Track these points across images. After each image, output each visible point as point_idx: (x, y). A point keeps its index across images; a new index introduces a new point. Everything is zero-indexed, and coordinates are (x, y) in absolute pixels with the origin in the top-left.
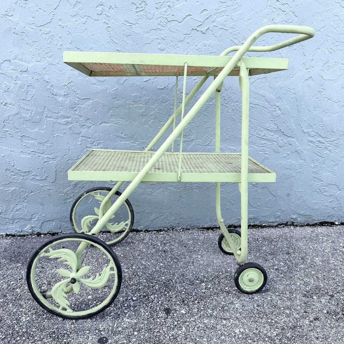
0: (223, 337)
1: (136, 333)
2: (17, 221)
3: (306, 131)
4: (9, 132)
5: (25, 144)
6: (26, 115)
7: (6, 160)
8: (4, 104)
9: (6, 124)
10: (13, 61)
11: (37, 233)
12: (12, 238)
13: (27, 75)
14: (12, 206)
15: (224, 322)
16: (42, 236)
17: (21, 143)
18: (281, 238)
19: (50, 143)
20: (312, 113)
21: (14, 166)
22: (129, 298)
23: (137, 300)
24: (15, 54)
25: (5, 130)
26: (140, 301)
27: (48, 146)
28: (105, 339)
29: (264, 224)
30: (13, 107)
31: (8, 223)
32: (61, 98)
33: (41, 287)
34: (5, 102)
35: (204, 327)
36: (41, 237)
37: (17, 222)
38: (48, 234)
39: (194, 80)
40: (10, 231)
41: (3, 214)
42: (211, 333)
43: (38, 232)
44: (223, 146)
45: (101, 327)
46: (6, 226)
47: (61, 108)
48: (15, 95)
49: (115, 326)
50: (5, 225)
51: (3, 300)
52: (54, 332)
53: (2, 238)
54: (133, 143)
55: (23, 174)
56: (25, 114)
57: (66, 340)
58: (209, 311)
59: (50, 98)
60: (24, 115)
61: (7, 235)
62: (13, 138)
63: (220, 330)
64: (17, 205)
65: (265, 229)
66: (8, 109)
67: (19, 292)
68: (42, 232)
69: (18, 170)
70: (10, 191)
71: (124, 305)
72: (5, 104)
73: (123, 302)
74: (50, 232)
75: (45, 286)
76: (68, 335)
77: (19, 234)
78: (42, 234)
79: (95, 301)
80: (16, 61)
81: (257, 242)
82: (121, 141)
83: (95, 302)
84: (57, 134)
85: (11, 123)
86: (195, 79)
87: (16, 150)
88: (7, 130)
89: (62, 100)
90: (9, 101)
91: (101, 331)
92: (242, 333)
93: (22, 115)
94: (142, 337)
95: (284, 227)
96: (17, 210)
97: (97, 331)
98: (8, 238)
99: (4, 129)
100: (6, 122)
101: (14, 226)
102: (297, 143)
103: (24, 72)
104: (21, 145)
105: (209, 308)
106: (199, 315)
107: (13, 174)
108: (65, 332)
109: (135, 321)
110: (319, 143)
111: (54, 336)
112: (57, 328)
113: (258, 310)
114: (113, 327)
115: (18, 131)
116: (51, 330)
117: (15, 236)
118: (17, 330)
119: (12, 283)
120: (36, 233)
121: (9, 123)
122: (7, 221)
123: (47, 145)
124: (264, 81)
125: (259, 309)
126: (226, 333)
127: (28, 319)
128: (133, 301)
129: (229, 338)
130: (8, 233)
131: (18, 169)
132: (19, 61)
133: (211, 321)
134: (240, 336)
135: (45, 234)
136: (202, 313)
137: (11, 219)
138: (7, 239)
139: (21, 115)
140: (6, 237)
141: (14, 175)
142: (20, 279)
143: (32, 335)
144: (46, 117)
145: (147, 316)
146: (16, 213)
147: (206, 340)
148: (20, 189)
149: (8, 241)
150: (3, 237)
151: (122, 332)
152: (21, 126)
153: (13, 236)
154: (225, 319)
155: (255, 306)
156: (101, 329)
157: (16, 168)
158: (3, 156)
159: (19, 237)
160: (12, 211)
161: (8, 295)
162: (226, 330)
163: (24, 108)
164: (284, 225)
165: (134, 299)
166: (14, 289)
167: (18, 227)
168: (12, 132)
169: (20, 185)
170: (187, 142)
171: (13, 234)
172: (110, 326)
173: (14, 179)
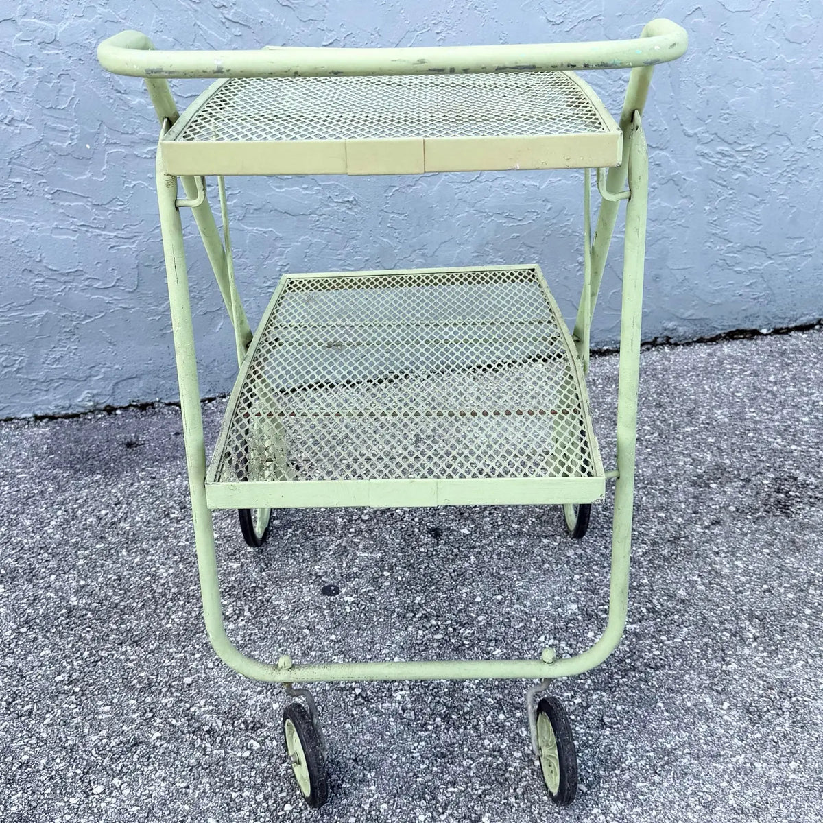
0: (547, 566)
1: (386, 574)
2: (56, 384)
3: (691, 132)
4: (24, 186)
5: (63, 211)
6: (60, 144)
7: (23, 248)
8: (6, 121)
9: (15, 167)
10: (20, 21)
11: (106, 407)
12: (50, 423)
13: (56, 52)
14: (43, 352)
15: (545, 541)
16: (118, 412)
17: (53, 209)
18: (644, 375)
19: (120, 203)
20: (703, 90)
21: (40, 261)
22: (355, 518)
23: (371, 519)
24: (24, 5)
25: (13, 180)
26: (378, 521)
27: (115, 211)
28: (333, 588)
29: (605, 348)
30: (29, 126)
31: (37, 391)
32: (138, 100)
33: (168, 514)
34: (10, 117)
35: (509, 553)
36: (116, 414)
37: (58, 386)
38: (132, 408)
39: (438, 33)
40: (43, 407)
41: (24, 371)
42: (524, 560)
43: (108, 406)
44: (508, 181)
45: (318, 570)
46: (33, 397)
47: (138, 121)
48: (31, 99)
49: (344, 565)
50: (30, 395)
51: (103, 545)
52: (233, 587)
53: (26, 426)
54: (305, 189)
55: (63, 279)
56: (58, 141)
57: (261, 597)
58: (514, 525)
59: (111, 101)
60: (56, 144)
61: (38, 418)
62: (33, 198)
63: (539, 555)
64: (54, 348)
65: (607, 358)
66: (18, 131)
67: (128, 528)
68: (116, 405)
69: (52, 270)
70: (37, 319)
71: (349, 529)
72: (10, 122)
73: (346, 525)
74: (135, 403)
75: (177, 512)
76: (261, 588)
77: (63, 413)
78: (116, 409)
79: (290, 528)
80: (26, 20)
81: (594, 388)
82: (280, 187)
83: (290, 530)
84: (134, 183)
85: (27, 163)
86: (438, 31)
87: (42, 226)
88: (18, 180)
89: (139, 102)
90: (17, 112)
91: (321, 577)
92: (581, 556)
93: (51, 143)
94: (400, 578)
95: (648, 349)
96: (56, 360)
97: (314, 578)
98: (41, 424)
99: (10, 180)
100: (15, 164)
101: (50, 397)
102: (673, 161)
103: (49, 45)
104: (55, 212)
105: (513, 521)
106: (497, 534)
107: (41, 279)
108: (254, 585)
109: (380, 555)
110: (720, 156)
111: (236, 593)
112: (235, 581)
113: (605, 516)
114: (340, 568)
115: (44, 181)
116: (226, 585)
117: (57, 418)
118: (160, 591)
119: (103, 512)
120: (102, 406)
121: (21, 165)
122: (33, 388)
123: (113, 208)
124: (594, 25)
125: (607, 514)
126: (551, 559)
127: (171, 571)
128: (364, 521)
129: (557, 566)
130: (39, 413)
131: (50, 267)
132: (35, 20)
133: (522, 543)
134: (578, 560)
135: (125, 409)
136: (501, 530)
137: (42, 380)
138: (39, 426)
139: (48, 144)
140: (35, 422)
141: (43, 282)
142: (116, 505)
143: (193, 596)
144: (106, 144)
145: (400, 544)
146: (54, 366)
147: (516, 572)
148: (58, 312)
149: (44, 429)
150: (29, 422)
151: (361, 574)
152: (51, 170)
153: (52, 418)
154: (546, 537)
155: (600, 510)
156: (320, 574)
157: (45, 267)
158: (14, 240)
159: (66, 418)
160: (44, 363)
161: (107, 535)
162: (550, 553)
163: (54, 129)
164: (649, 346)
165: (366, 518)
166: (113, 524)
167: (60, 398)
168: (29, 185)
169: (58, 304)
170: (429, 179)
171: (51, 413)
172: (335, 568)
173: (44, 290)
